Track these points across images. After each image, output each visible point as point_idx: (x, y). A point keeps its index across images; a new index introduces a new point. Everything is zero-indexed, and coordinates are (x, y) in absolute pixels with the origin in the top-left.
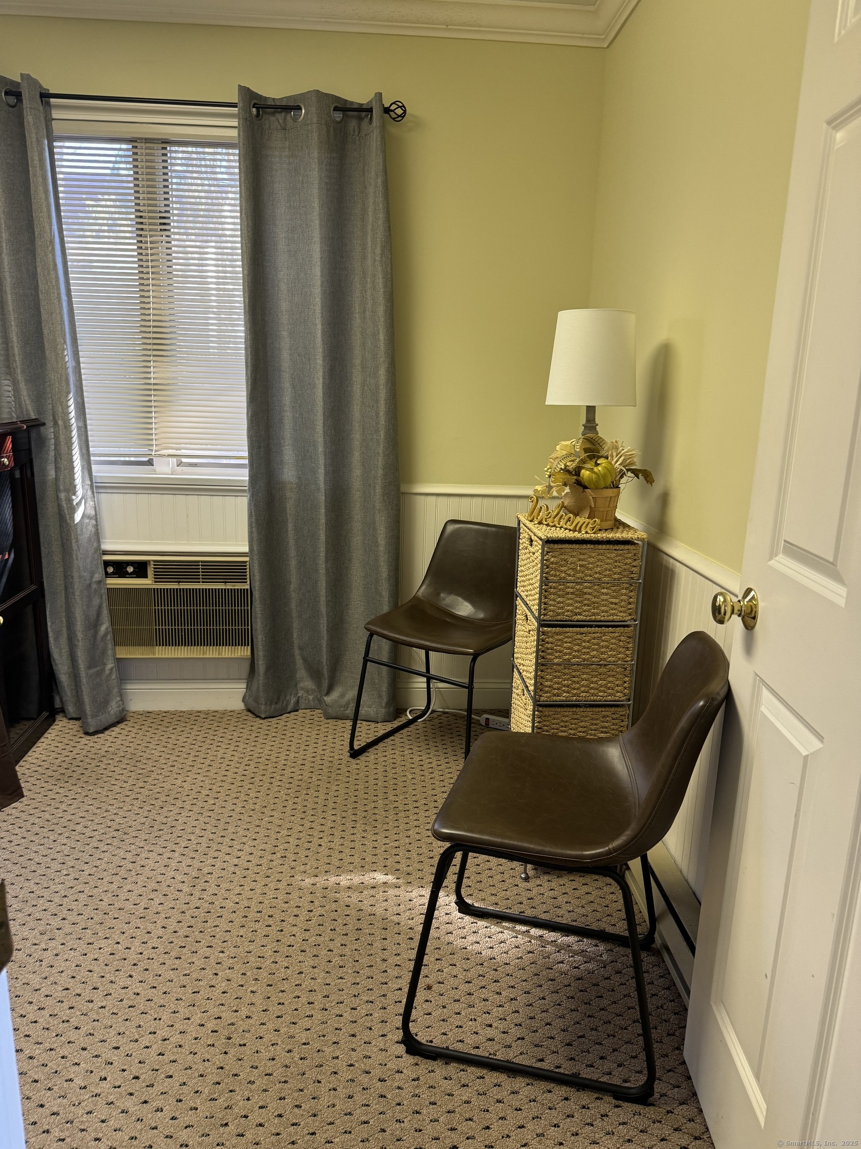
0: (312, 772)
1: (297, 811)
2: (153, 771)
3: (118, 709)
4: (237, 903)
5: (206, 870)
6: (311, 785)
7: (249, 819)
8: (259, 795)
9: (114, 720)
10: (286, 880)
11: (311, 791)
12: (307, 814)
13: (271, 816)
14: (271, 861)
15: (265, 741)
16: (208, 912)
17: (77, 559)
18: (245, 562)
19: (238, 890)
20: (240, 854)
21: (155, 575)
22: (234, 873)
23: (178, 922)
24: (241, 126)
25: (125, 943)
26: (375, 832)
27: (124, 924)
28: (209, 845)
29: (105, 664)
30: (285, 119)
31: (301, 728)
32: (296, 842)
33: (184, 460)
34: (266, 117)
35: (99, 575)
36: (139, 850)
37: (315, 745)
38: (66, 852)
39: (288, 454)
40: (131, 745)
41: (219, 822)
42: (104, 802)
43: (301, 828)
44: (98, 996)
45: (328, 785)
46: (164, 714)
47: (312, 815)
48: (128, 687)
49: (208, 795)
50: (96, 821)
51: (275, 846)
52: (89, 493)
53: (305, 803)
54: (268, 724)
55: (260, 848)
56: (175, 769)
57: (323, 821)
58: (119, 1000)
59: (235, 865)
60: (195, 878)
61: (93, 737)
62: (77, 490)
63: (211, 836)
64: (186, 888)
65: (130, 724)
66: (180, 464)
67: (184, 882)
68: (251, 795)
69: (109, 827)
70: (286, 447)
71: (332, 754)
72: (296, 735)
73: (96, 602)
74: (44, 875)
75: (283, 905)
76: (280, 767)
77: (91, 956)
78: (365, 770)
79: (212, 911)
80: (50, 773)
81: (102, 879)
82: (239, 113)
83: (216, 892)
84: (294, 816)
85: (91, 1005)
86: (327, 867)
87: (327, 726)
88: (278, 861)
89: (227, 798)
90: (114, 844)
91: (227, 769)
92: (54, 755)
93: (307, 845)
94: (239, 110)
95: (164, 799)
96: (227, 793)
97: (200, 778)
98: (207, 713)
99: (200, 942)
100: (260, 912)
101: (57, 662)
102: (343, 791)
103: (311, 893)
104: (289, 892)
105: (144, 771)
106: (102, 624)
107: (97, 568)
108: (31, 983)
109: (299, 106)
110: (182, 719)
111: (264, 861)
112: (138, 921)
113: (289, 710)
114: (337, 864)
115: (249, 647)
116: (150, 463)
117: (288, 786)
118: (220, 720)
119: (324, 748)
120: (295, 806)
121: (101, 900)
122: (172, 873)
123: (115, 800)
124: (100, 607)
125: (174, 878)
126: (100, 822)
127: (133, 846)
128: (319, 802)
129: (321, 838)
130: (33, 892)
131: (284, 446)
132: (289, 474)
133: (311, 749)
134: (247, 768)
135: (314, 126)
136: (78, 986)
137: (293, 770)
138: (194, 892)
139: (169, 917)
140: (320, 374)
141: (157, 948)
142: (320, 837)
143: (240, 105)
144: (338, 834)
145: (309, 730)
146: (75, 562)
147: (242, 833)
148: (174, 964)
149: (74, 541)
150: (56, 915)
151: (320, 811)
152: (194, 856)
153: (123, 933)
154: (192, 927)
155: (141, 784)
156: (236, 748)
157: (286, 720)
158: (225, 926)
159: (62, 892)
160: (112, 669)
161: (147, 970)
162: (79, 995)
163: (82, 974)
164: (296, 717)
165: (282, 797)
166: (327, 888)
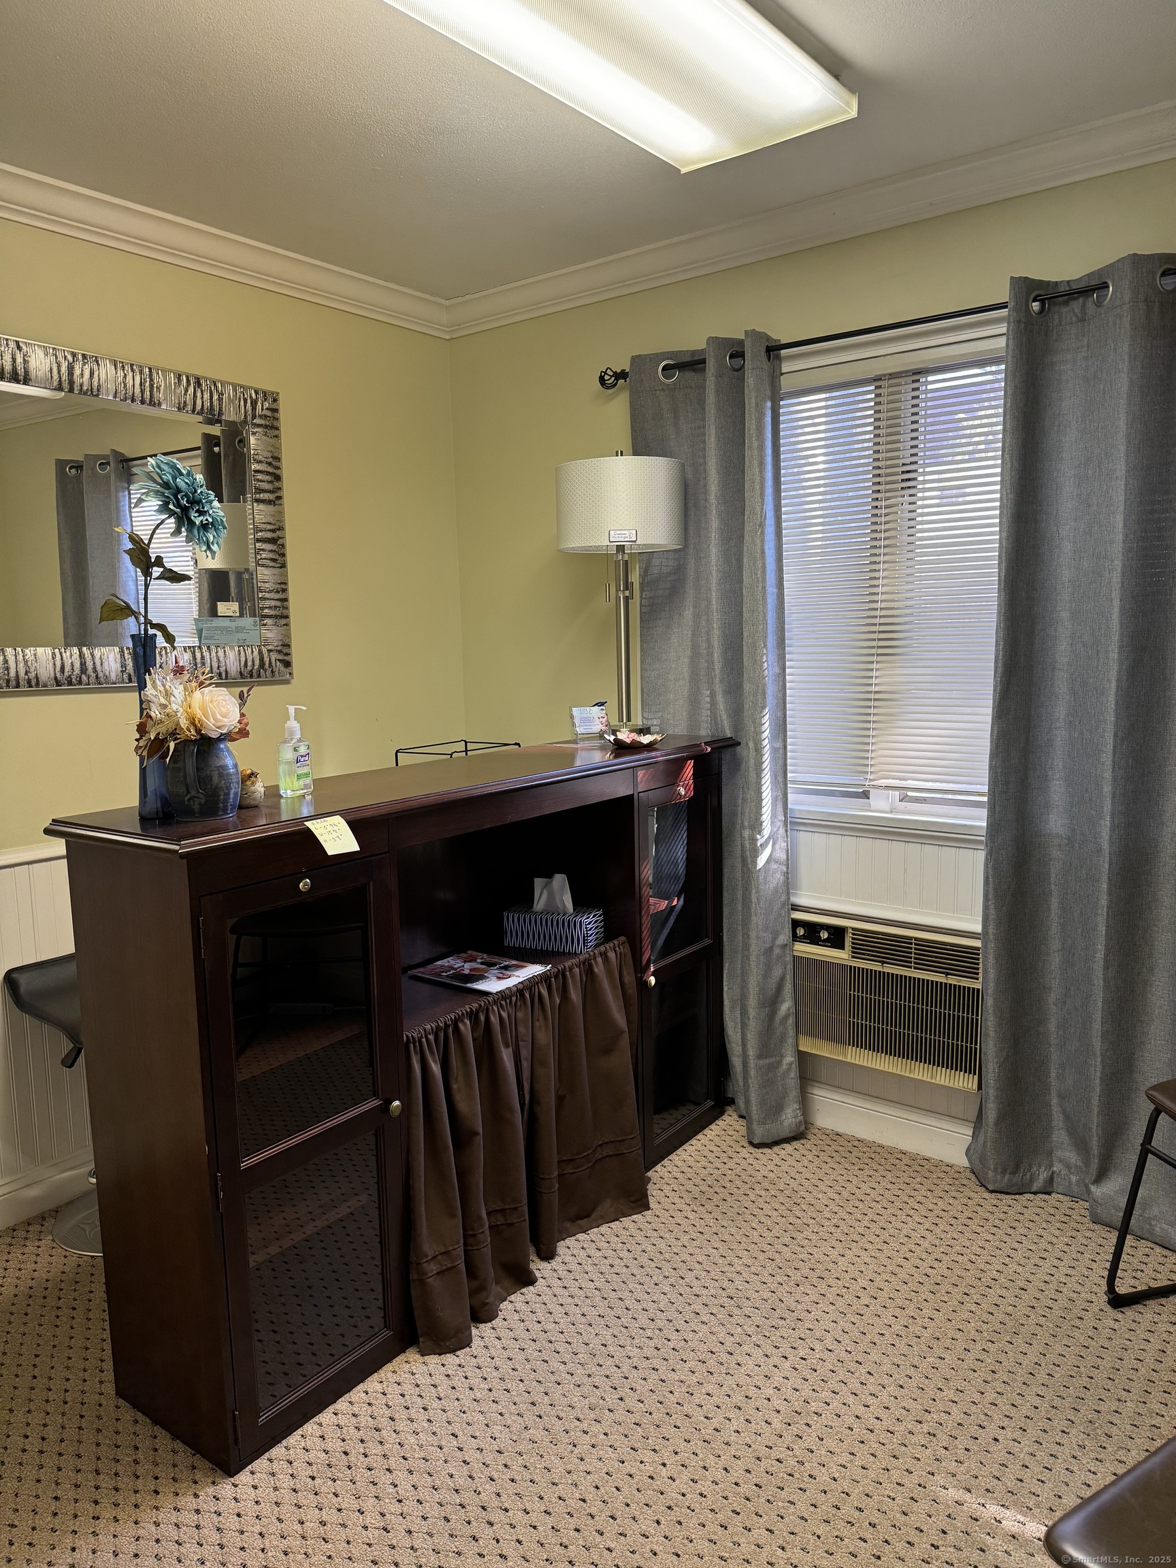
0: (1033, 1307)
1: (984, 1365)
2: (808, 1226)
3: (794, 1120)
4: (835, 1479)
5: (814, 1406)
6: (1022, 1329)
7: (906, 1350)
8: (936, 1315)
9: (786, 1133)
10: (919, 1475)
11: (1019, 1341)
12: (996, 1376)
13: (940, 1358)
14: (910, 1432)
15: (979, 1230)
16: (790, 1475)
17: (756, 915)
18: (978, 949)
19: (844, 1458)
20: (870, 1400)
21: (853, 948)
22: (849, 1428)
23: (746, 1470)
24: (1010, 331)
25: (672, 1470)
26: (1100, 1457)
27: (682, 1440)
28: (835, 1369)
29: (782, 1056)
30: (1084, 306)
31: (1044, 1225)
32: (961, 1418)
33: (910, 794)
34: (1056, 309)
35: (785, 936)
36: (745, 1337)
37: (1056, 1262)
38: (662, 1306)
39: (1057, 791)
40: (797, 1176)
41: (862, 1337)
42: (732, 1250)
43: (977, 1397)
44: (611, 1529)
45: (1051, 1341)
46: (856, 1143)
47: (1004, 1382)
48: (815, 1092)
49: (865, 1288)
50: (712, 1274)
51: (926, 1411)
52: (782, 831)
53: (1002, 1357)
54: (995, 1202)
55: (903, 1404)
56: (838, 1234)
57: (1019, 1400)
58: (631, 1550)
59: (857, 1417)
60: (796, 1412)
61: (757, 1150)
62: (763, 827)
63: (844, 1355)
64: (777, 1424)
65: (808, 1144)
66: (903, 799)
67: (779, 1412)
68: (924, 1311)
69: (724, 1289)
70: (1055, 782)
71: (1079, 1288)
72: (1032, 1235)
73: (777, 972)
74: (627, 1328)
75: (898, 1515)
76: (986, 1280)
77: (627, 1467)
78: (1127, 1337)
79: (797, 1475)
80: (690, 1186)
81: (686, 1361)
82: (1009, 315)
83: (814, 1448)
84: (975, 1371)
85: (598, 1538)
86: (991, 1483)
87: (1088, 1234)
88: (920, 1437)
89: (889, 1303)
90: (718, 1316)
91: (907, 1256)
92: (704, 1162)
93: (974, 1430)
94: (1009, 311)
95: (806, 1272)
96: (891, 1296)
97: (865, 1257)
98: (914, 1158)
99: (761, 1516)
100: (860, 1510)
101: (731, 1039)
102: (1073, 1360)
103: (949, 1516)
104: (916, 1497)
105: (798, 1221)
106: (783, 1002)
107: (783, 927)
108: (553, 1470)
109: (1106, 283)
110: (877, 1157)
111: (899, 1428)
112: (700, 1443)
113: (1034, 1189)
114: (1011, 1484)
115: (976, 1077)
116: (865, 795)
117: (985, 1317)
118: (927, 1175)
119: (1070, 1271)
120: (984, 1356)
121: (671, 1392)
122: (770, 1392)
123: (746, 1253)
124: (783, 979)
125: (769, 1400)
126: (716, 1278)
127: (739, 1329)
128: (1024, 1363)
129: (1003, 1428)
130: (606, 1346)
131: (1053, 780)
132: (1055, 823)
133: (1046, 1266)
134: (936, 1264)
135: (1125, 308)
136: (596, 1504)
137: (1004, 1292)
138: (785, 1434)
139: (739, 1458)
140: (1113, 674)
141: (705, 1497)
142: (1002, 1424)
143: (1011, 305)
144: (1033, 1432)
145: (1057, 1233)
146: (754, 918)
147: (887, 1367)
148: (715, 1533)
149: (754, 891)
150: (615, 1389)
151: (1020, 1379)
152: (808, 1377)
153: (676, 1453)
154: (760, 1487)
155: (787, 1240)
156: (933, 1227)
157: (1025, 1203)
158: (803, 1507)
159: (635, 1360)
160: (790, 1064)
161: (680, 1523)
162: (593, 1517)
163: (608, 1489)
164: (1042, 1204)
165: (969, 1332)
166: (977, 1520)
